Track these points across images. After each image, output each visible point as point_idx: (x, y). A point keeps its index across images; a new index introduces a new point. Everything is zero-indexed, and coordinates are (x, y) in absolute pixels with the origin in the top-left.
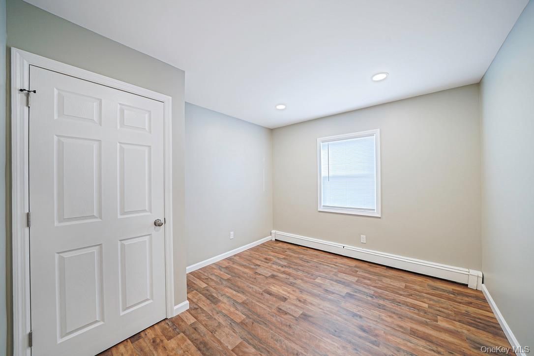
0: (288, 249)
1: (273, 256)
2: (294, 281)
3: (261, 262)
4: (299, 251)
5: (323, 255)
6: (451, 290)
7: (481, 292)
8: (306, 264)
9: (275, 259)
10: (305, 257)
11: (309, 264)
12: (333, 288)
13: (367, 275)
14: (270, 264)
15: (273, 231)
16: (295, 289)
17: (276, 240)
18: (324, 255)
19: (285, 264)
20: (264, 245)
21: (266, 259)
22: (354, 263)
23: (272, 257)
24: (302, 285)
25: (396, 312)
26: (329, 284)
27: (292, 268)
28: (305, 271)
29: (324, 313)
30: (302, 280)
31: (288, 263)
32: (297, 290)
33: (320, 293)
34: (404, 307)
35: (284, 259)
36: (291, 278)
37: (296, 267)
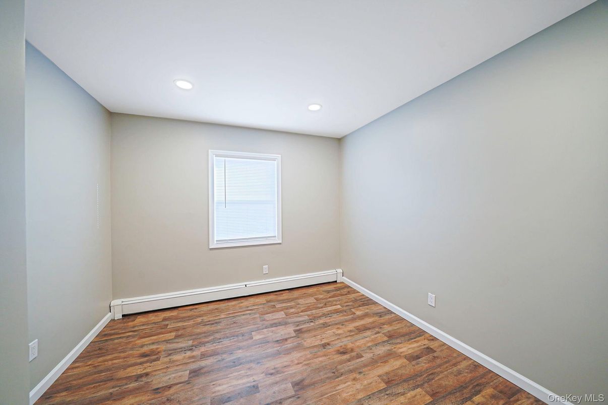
0: (165, 319)
1: (153, 343)
2: (233, 357)
3: (141, 366)
4: (184, 315)
5: (222, 305)
6: (334, 289)
7: (343, 283)
8: (219, 327)
9: (162, 347)
10: (205, 318)
11: (221, 324)
12: (279, 335)
13: (284, 305)
14: (164, 360)
15: (114, 303)
16: (248, 366)
17: (123, 316)
18: (224, 305)
19: (190, 343)
20: (105, 335)
21: (144, 355)
22: (262, 300)
23: (154, 347)
24: (248, 354)
25: (336, 322)
26: (271, 334)
27: (208, 342)
28: (228, 335)
29: (305, 365)
30: (240, 348)
31: (193, 339)
32: (253, 365)
33: (276, 349)
34: (335, 316)
35: (177, 337)
36: (224, 356)
37: (212, 337)
